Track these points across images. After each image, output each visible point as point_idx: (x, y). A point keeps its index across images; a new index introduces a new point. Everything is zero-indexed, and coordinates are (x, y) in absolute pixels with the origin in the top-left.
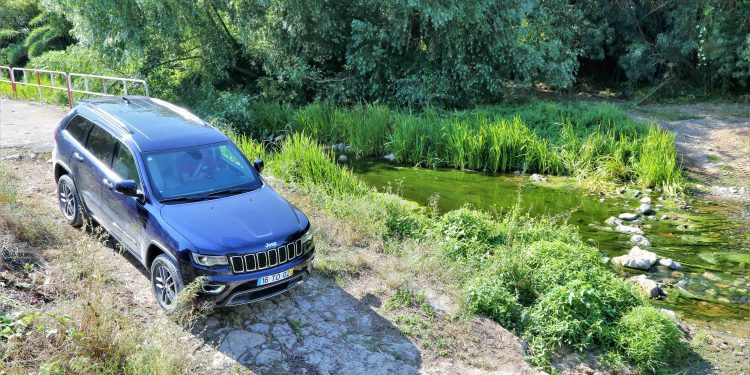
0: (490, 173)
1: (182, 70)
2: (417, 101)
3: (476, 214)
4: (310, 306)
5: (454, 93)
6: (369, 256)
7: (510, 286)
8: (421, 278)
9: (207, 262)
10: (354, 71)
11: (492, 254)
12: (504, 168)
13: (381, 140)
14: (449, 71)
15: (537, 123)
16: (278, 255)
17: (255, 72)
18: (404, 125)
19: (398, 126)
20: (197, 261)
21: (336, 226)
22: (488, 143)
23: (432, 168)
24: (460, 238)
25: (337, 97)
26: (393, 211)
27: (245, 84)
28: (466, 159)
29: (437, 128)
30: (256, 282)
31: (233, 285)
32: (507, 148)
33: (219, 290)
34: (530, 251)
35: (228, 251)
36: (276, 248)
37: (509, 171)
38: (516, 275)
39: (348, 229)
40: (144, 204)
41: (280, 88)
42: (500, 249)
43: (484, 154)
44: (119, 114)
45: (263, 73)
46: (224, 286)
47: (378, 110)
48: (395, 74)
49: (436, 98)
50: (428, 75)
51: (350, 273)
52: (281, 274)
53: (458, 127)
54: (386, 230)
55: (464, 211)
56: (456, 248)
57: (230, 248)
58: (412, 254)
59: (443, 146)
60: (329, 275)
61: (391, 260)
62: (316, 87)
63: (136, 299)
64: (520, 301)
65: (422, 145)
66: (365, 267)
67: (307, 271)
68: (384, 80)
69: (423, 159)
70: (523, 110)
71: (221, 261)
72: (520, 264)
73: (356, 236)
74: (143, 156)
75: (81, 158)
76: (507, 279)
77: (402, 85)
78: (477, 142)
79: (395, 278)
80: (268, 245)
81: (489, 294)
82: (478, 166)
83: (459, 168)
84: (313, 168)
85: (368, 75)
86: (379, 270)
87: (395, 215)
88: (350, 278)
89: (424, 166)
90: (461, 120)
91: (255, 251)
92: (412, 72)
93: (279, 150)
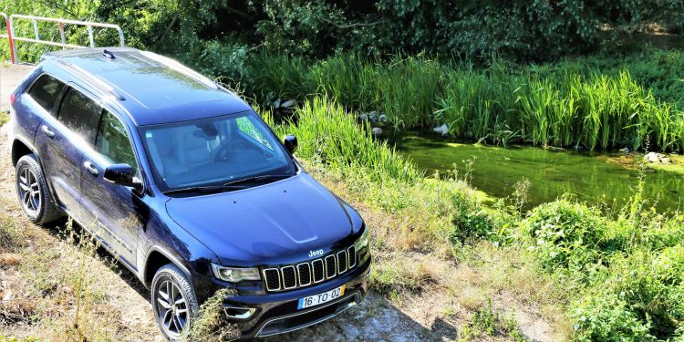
0: (584, 151)
1: (152, 11)
2: (478, 52)
3: (579, 209)
4: (357, 332)
5: (531, 41)
6: (435, 266)
7: (636, 309)
8: (507, 295)
9: (231, 275)
10: (389, 13)
11: (605, 264)
12: (605, 144)
13: (429, 105)
14: (523, 9)
15: (653, 80)
16: (325, 268)
17: (253, 13)
18: (462, 85)
19: (453, 87)
20: (218, 275)
21: (385, 224)
22: (582, 109)
23: (501, 145)
24: (557, 242)
25: (365, 47)
26: (461, 204)
27: (239, 31)
28: (550, 131)
29: (508, 90)
30: (296, 303)
31: (265, 308)
32: (611, 116)
33: (247, 315)
34: (663, 261)
35: (259, 262)
36: (323, 257)
37: (613, 149)
38: (644, 296)
39: (404, 227)
40: (142, 196)
41: (287, 36)
42: (617, 258)
43: (577, 124)
44: (102, 73)
45: (265, 16)
46: (254, 310)
47: (425, 67)
48: (446, 14)
49: (506, 47)
50: (493, 15)
51: (409, 288)
52: (330, 293)
53: (538, 87)
54: (453, 229)
55: (562, 204)
56: (553, 255)
57: (262, 258)
58: (491, 262)
59: (516, 115)
60: (383, 290)
61: (464, 271)
62: (335, 33)
63: (125, 320)
64: (652, 331)
65: (487, 113)
66: (429, 279)
67: (362, 290)
68: (430, 23)
69: (489, 132)
70: (629, 62)
71: (249, 274)
72: (649, 279)
73: (414, 236)
74: (140, 131)
75: (52, 133)
76: (631, 299)
77: (457, 30)
78: (566, 109)
79: (473, 295)
80: (313, 254)
81: (607, 320)
82: (567, 142)
83: (539, 145)
84: (342, 145)
85: (409, 17)
86: (447, 284)
87: (464, 209)
88: (408, 295)
89: (489, 142)
90: (542, 77)
91: (296, 262)
92: (472, 12)
93: (295, 120)
